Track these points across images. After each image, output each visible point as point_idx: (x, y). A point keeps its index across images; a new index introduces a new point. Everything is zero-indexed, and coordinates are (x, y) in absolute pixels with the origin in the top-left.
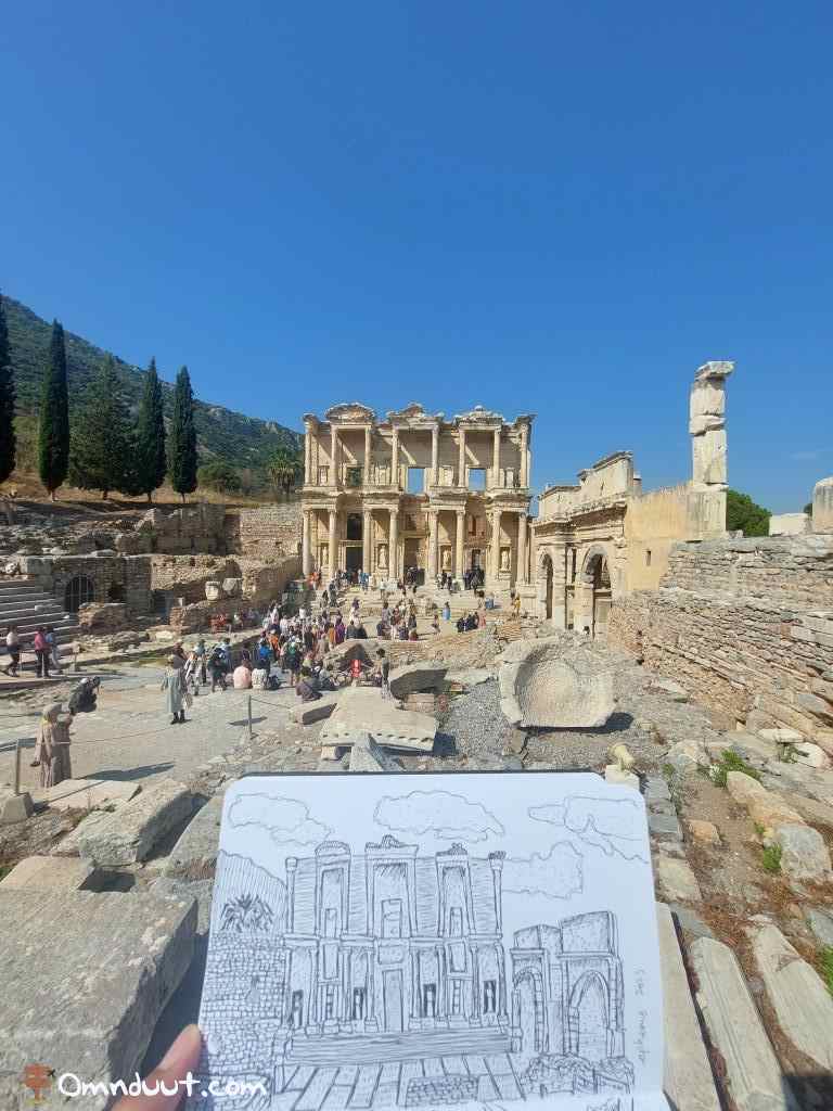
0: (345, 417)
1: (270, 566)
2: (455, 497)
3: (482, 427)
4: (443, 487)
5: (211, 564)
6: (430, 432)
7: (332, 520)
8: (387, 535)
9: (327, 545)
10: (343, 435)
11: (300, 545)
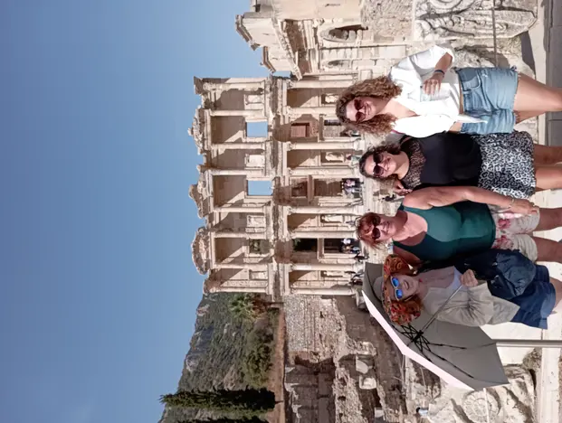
0: (204, 257)
1: (344, 328)
2: (275, 152)
3: (208, 129)
4: (265, 164)
5: (343, 382)
6: (214, 177)
7: (299, 267)
8: (312, 216)
9: (322, 272)
10: (220, 258)
11: (324, 297)
